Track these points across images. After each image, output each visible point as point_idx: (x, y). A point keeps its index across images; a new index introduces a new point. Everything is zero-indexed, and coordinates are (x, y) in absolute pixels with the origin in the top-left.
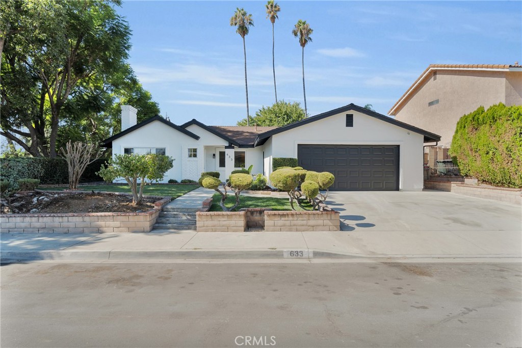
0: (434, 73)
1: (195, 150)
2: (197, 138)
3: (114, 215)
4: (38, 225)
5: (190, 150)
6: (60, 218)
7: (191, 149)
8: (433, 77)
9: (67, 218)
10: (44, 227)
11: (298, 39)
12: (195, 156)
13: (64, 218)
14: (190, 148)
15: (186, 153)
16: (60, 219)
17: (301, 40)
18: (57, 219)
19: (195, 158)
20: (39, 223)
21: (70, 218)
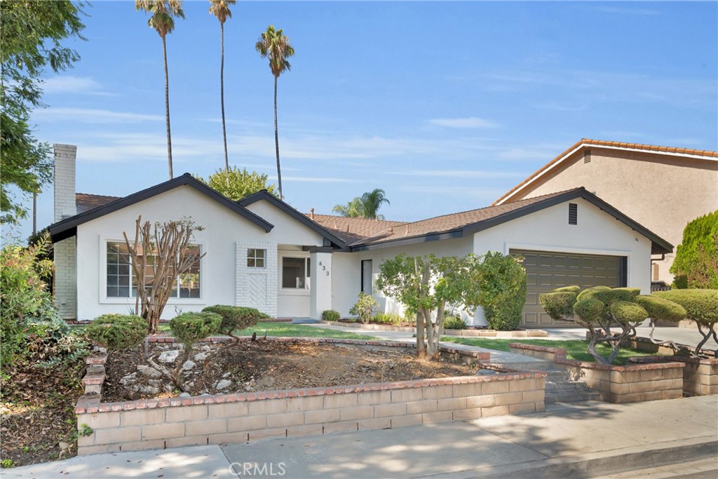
0: (586, 152)
1: (261, 252)
2: (266, 227)
3: (485, 380)
4: (322, 416)
5: (251, 253)
6: (375, 395)
7: (253, 250)
8: (583, 158)
9: (389, 392)
10: (338, 418)
11: (267, 61)
12: (261, 264)
13: (382, 393)
14: (253, 248)
15: (243, 258)
16: (374, 398)
17: (273, 63)
18: (366, 399)
19: (260, 270)
20: (325, 411)
21: (395, 393)
